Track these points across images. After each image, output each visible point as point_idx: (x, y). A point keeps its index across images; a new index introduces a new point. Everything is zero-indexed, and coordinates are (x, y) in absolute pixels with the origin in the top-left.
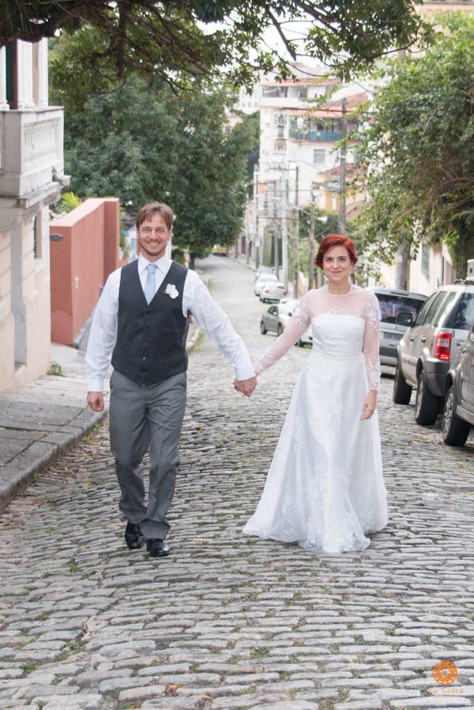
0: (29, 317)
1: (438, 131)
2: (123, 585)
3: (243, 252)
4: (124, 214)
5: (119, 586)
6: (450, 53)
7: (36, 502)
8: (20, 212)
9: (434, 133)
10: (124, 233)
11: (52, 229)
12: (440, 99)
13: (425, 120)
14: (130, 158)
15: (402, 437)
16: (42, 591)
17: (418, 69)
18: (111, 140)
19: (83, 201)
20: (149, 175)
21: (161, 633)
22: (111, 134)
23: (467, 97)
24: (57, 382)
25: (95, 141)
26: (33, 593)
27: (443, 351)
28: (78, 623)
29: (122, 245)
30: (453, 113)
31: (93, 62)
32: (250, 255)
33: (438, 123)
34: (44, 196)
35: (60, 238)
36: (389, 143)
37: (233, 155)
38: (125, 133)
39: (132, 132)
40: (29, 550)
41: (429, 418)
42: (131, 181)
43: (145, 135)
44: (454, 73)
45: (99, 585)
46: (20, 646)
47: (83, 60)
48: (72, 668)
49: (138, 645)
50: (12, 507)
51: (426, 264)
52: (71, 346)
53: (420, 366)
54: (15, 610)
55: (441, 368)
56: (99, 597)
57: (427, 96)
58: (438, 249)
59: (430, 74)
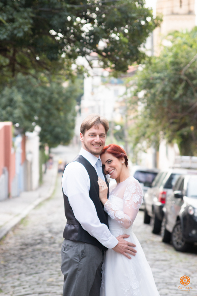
1: (166, 92)
6: (171, 54)
9: (164, 92)
10: (14, 139)
12: (166, 76)
13: (159, 87)
14: (16, 101)
18: (6, 92)
22: (7, 88)
23: (180, 75)
27: (163, 200)
29: (13, 146)
30: (173, 83)
33: (165, 88)
36: (143, 97)
38: (14, 88)
39: (18, 87)
41: (156, 231)
43: (24, 89)
44: (173, 63)
53: (153, 207)
55: (161, 207)
57: (160, 75)
58: (172, 146)
59: (162, 64)
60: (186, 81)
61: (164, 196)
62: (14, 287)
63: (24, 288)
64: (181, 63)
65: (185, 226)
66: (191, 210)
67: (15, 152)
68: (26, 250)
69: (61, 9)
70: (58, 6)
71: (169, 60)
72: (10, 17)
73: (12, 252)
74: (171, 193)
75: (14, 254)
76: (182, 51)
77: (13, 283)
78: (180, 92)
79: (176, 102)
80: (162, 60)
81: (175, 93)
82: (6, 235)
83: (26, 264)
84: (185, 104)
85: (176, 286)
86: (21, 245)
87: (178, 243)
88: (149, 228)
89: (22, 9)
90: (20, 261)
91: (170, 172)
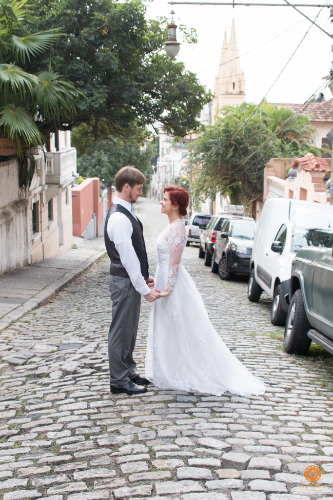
0: (64, 227)
1: (219, 154)
2: (93, 314)
3: (153, 195)
4: (101, 184)
5: (92, 314)
6: (223, 124)
7: (67, 292)
8: (60, 189)
9: (217, 154)
10: (101, 191)
11: (73, 192)
12: (220, 142)
13: (214, 150)
14: (103, 161)
15: (197, 270)
16: (69, 316)
17: (212, 129)
18: (96, 154)
19: (85, 179)
20: (111, 167)
21: (103, 324)
22: (96, 151)
23: (230, 141)
24: (75, 251)
25: (90, 154)
26: (66, 317)
27: (213, 239)
28: (80, 323)
29: (100, 196)
30: (225, 147)
31: (86, 135)
32: (156, 196)
33: (219, 151)
34: (69, 182)
35: (76, 195)
36: (201, 158)
37: (145, 159)
38: (101, 151)
39: (105, 150)
40: (65, 306)
41: (208, 264)
42: (104, 170)
43: (110, 152)
44: (225, 131)
45: (86, 314)
46: (63, 328)
47: (83, 134)
48: (78, 332)
49: (96, 327)
50: (59, 294)
51: (221, 202)
52: (81, 237)
53: (206, 244)
54: (61, 320)
55: (212, 245)
56: (86, 317)
57: (214, 140)
58: (225, 197)
59: (216, 132)
60: (235, 145)
61: (214, 237)
62: (90, 306)
63: (97, 308)
64: (231, 131)
65: (228, 260)
66: (233, 247)
67: (102, 201)
68: (104, 278)
69: (131, 86)
70: (128, 84)
71: (222, 128)
72: (90, 92)
73: (94, 279)
74: (219, 233)
75: (94, 281)
76: (232, 122)
77: (89, 303)
78: (230, 154)
79: (227, 162)
80: (216, 129)
81: (227, 154)
82: (91, 266)
83: (102, 289)
84: (234, 164)
85: (217, 307)
86: (101, 274)
87: (223, 273)
88: (203, 261)
89: (99, 86)
90: (98, 286)
91: (220, 217)
